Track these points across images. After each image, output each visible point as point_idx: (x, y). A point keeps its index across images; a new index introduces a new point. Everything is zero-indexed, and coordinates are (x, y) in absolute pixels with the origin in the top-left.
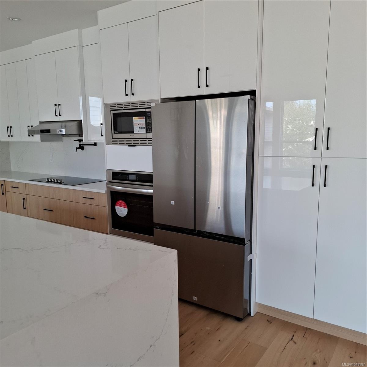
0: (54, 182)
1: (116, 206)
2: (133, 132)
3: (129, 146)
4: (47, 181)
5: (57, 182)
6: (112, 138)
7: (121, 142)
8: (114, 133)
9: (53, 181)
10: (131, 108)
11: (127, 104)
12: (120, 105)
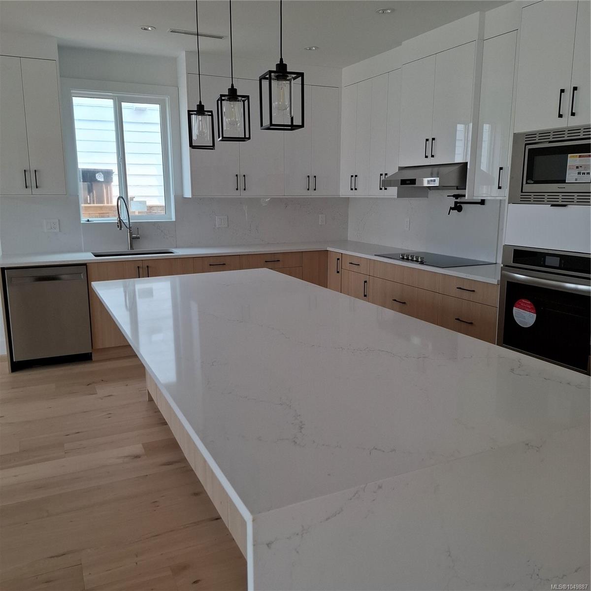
0: (412, 260)
1: (514, 308)
2: (564, 182)
3: (552, 205)
4: (402, 258)
5: (417, 261)
6: (522, 192)
7: (538, 199)
8: (527, 183)
9: (410, 258)
10: (566, 138)
11: (560, 132)
12: (544, 134)
